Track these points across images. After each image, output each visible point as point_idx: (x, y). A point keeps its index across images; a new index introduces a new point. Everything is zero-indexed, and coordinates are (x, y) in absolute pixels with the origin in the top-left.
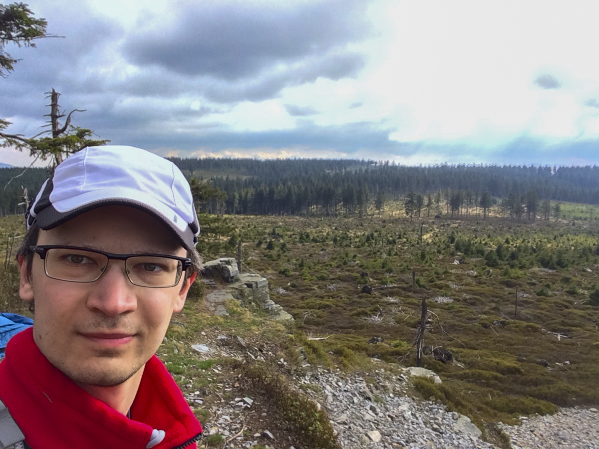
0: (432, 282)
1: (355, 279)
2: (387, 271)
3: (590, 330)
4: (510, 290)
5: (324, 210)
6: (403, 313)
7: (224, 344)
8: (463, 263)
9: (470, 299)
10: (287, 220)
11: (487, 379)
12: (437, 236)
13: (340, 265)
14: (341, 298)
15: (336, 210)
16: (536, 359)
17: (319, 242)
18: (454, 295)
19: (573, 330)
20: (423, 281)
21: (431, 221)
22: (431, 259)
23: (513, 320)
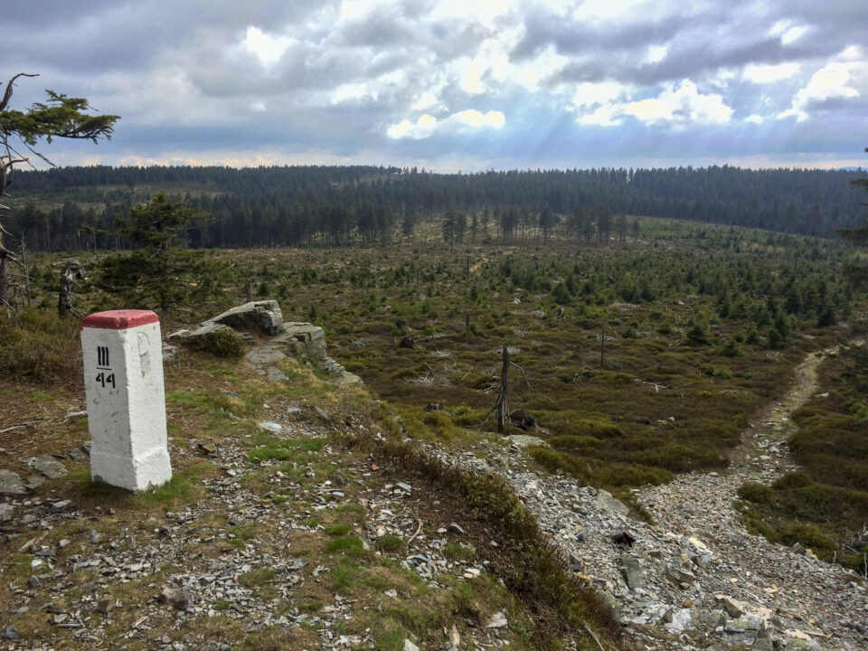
0: (490, 328)
1: (389, 329)
2: (429, 317)
3: (693, 377)
4: (589, 332)
5: (332, 238)
6: (459, 370)
7: (299, 418)
8: (525, 301)
9: (541, 347)
10: (281, 253)
11: (582, 445)
12: (487, 268)
13: (365, 312)
14: (374, 356)
15: (349, 238)
16: (635, 417)
17: (331, 282)
18: (521, 343)
19: (672, 378)
20: (479, 328)
21: (477, 248)
22: (484, 299)
23: (598, 371)
